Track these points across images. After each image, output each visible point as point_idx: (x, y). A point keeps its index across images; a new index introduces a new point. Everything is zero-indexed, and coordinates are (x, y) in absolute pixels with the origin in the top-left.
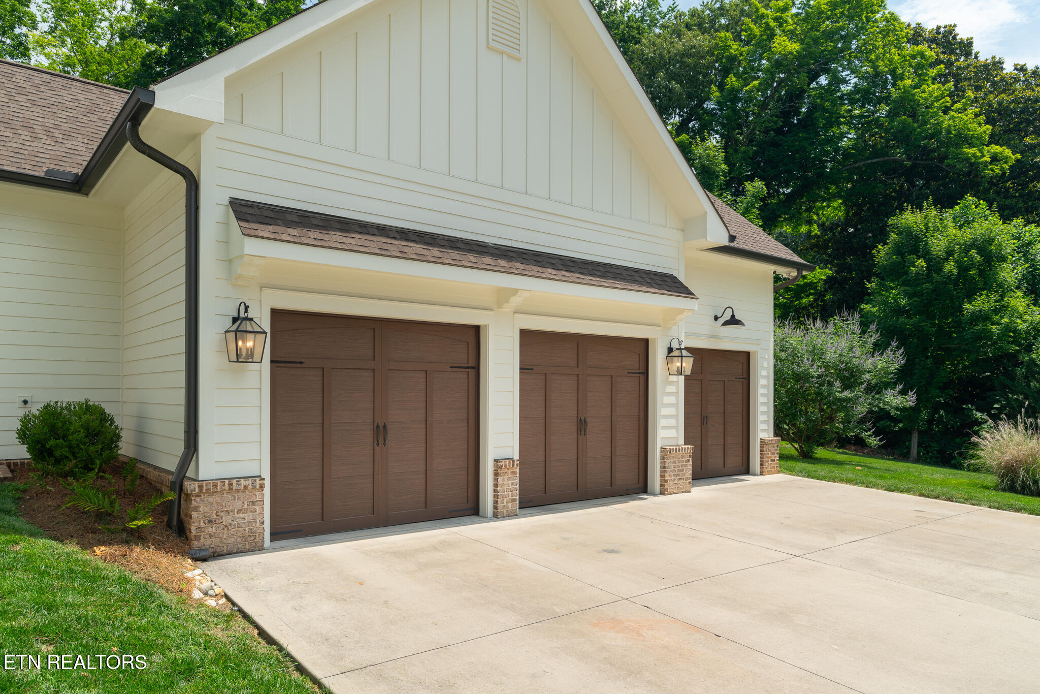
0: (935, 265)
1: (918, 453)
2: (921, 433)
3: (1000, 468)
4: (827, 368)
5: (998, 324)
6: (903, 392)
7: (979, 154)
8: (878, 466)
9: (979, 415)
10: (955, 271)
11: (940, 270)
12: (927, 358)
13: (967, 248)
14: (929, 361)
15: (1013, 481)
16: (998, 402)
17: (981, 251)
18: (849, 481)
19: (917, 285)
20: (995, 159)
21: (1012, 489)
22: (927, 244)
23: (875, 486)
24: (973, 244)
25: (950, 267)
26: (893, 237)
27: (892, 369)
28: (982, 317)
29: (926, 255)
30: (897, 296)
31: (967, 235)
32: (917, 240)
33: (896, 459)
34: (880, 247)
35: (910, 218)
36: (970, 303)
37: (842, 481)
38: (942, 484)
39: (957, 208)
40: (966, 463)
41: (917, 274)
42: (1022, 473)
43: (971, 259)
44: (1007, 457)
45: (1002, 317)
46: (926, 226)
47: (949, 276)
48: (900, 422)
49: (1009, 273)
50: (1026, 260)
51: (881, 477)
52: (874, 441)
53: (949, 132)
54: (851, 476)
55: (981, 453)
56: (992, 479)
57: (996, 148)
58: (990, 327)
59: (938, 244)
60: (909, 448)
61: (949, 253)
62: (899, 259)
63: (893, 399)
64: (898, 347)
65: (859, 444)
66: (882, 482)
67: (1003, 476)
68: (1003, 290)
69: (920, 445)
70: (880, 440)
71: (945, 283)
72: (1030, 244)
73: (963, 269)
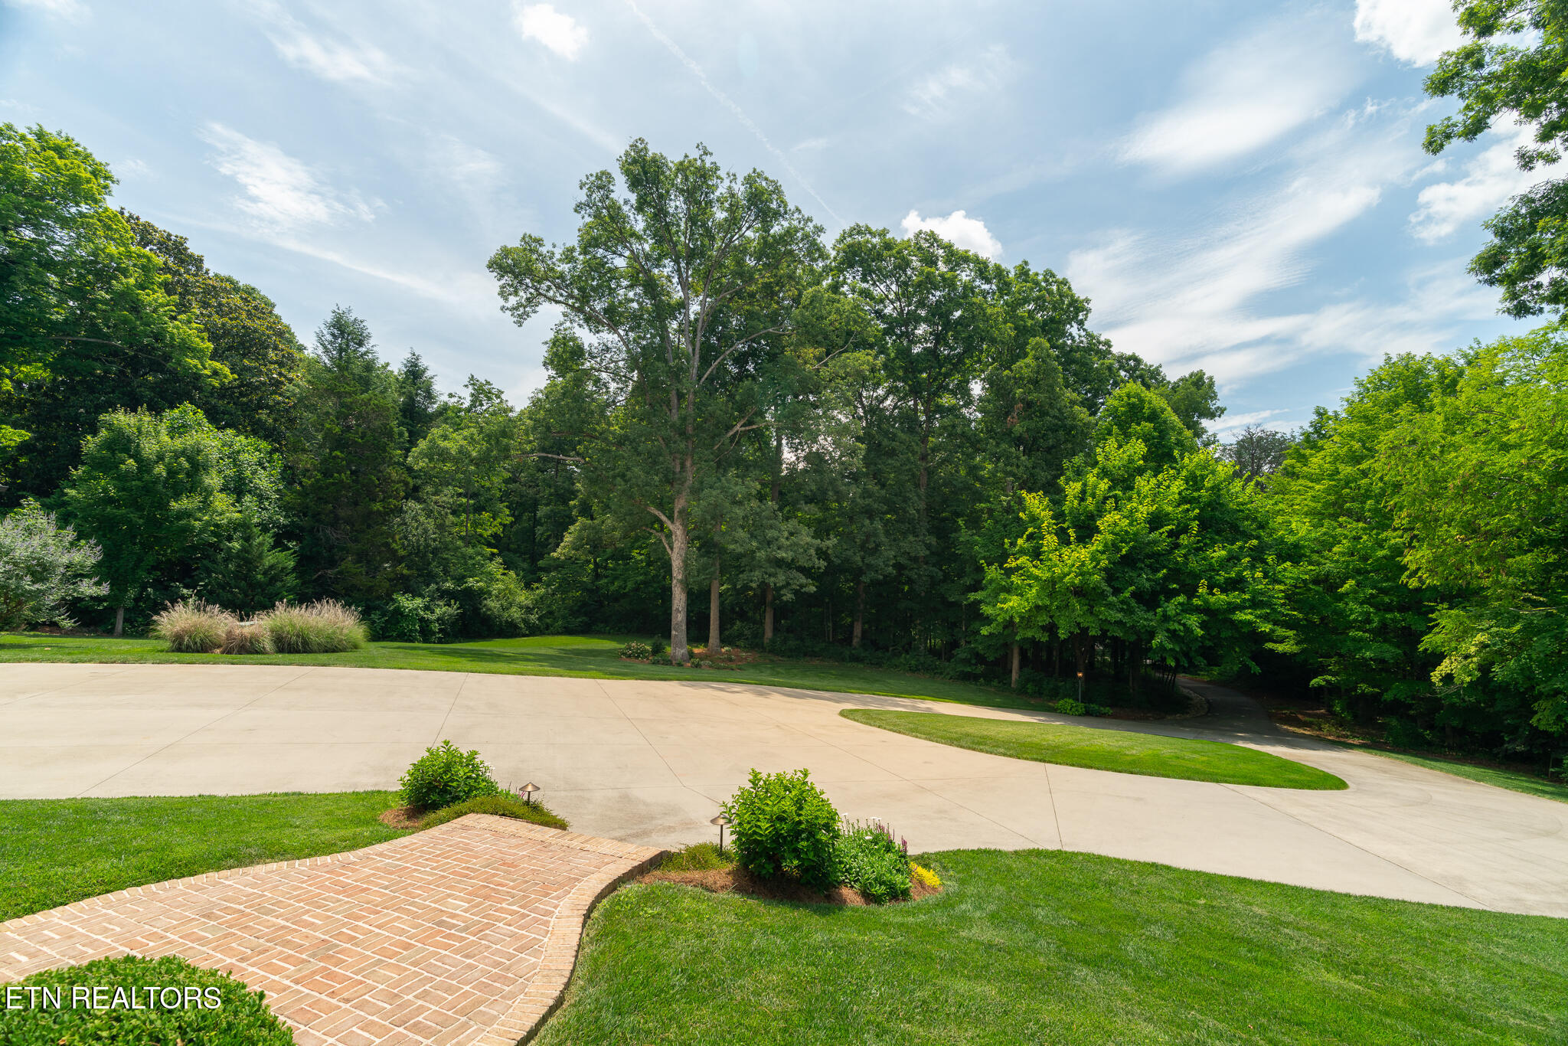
0: (144, 465)
1: (124, 628)
2: (127, 610)
3: (171, 636)
4: (15, 564)
5: (200, 520)
6: (98, 584)
7: (200, 366)
8: (71, 645)
9: (185, 591)
10: (164, 474)
11: (149, 471)
12: (135, 544)
13: (177, 455)
14: (137, 547)
15: (180, 644)
16: (202, 580)
17: (189, 459)
18: (34, 660)
19: (127, 481)
20: (215, 373)
21: (179, 650)
22: (138, 445)
23: (60, 661)
24: (183, 453)
25: (160, 470)
26: (104, 433)
27: (88, 563)
28: (187, 514)
29: (137, 456)
30: (105, 485)
31: (178, 443)
32: (129, 440)
33: (98, 636)
34: (89, 437)
35: (122, 419)
36: (176, 502)
37: (27, 661)
38: (128, 652)
39: (176, 411)
40: (151, 634)
41: (127, 472)
42: (186, 638)
43: (180, 464)
44: (177, 628)
45: (204, 515)
46: (139, 430)
47: (158, 477)
48: (105, 601)
49: (213, 480)
50: (235, 465)
51: (69, 654)
52: (68, 624)
53: (172, 338)
54: (37, 656)
55: (159, 628)
56: (167, 645)
57: (217, 365)
58: (193, 522)
59: (149, 448)
60: (114, 625)
61: (161, 458)
62: (109, 454)
63: (88, 588)
64: (96, 545)
65: (53, 627)
66: (69, 657)
67: (174, 642)
68: (208, 492)
69: (126, 620)
70: (75, 622)
71: (155, 483)
72: (239, 452)
73: (172, 473)
